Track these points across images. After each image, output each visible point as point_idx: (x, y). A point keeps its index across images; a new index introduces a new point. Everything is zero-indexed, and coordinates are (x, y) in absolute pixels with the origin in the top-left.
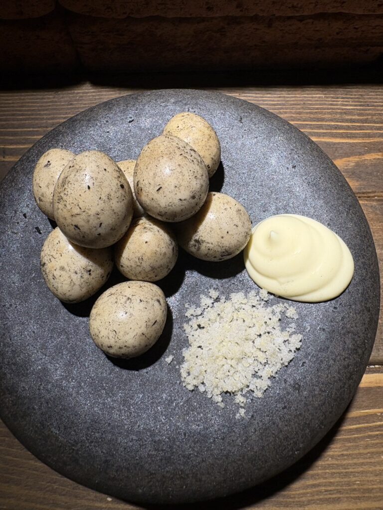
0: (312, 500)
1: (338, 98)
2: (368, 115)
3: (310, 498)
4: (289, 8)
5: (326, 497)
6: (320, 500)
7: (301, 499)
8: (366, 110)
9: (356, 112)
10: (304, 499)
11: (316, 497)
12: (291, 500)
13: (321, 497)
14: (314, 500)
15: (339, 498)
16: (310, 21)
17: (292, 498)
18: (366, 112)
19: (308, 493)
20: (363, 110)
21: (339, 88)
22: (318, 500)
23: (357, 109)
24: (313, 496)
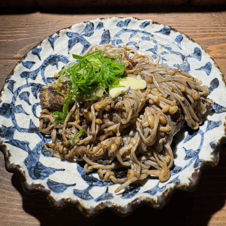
1: (165, 17)
2: (180, 24)
8: (180, 22)
9: (174, 23)
18: (179, 23)
20: (178, 22)
21: (166, 14)
23: (175, 22)
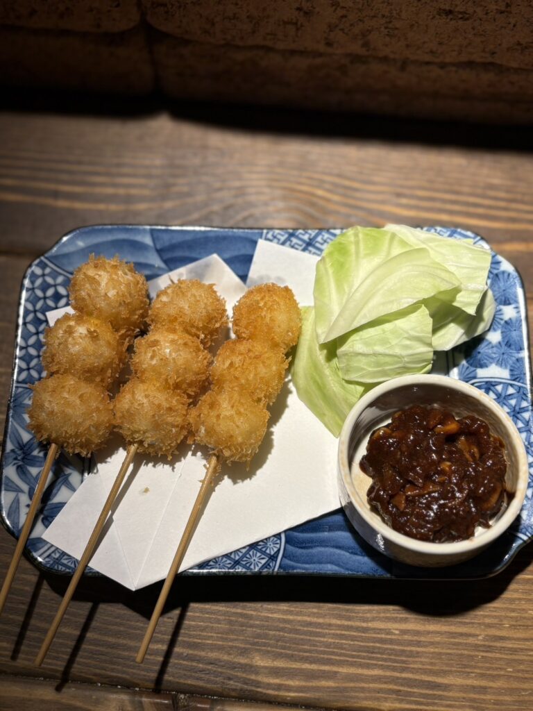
0: (377, 617)
3: (375, 615)
4: (427, 53)
5: (393, 615)
6: (387, 618)
7: (365, 615)
10: (368, 615)
11: (382, 615)
12: (354, 614)
13: (388, 615)
14: (379, 617)
15: (407, 618)
16: (454, 69)
17: (356, 613)
19: (374, 610)
22: (383, 617)
24: (380, 613)
